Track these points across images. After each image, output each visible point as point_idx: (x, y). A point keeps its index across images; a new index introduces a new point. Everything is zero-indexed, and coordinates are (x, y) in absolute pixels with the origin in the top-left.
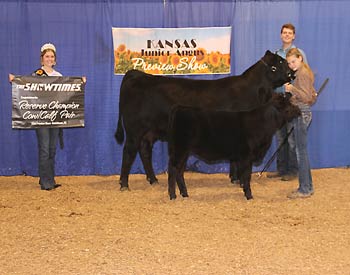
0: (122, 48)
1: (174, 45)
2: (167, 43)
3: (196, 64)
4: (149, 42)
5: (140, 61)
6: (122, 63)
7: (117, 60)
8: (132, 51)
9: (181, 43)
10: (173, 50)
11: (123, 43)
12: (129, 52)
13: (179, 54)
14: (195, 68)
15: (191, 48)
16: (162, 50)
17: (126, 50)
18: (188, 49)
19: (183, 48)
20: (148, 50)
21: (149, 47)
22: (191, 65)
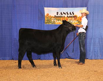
0: (48, 15)
1: (66, 14)
2: (64, 13)
3: (74, 21)
4: (57, 13)
5: (54, 19)
6: (48, 20)
7: (46, 19)
8: (51, 16)
9: (69, 13)
10: (66, 16)
11: (48, 13)
12: (50, 16)
13: (68, 17)
14: (73, 22)
15: (72, 15)
16: (62, 16)
17: (49, 15)
18: (71, 15)
19: (69, 15)
20: (57, 16)
21: (57, 14)
22: (72, 21)
